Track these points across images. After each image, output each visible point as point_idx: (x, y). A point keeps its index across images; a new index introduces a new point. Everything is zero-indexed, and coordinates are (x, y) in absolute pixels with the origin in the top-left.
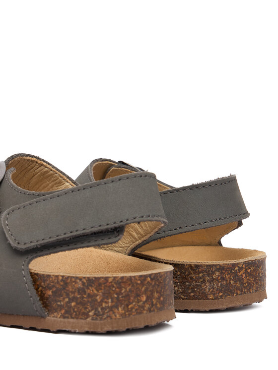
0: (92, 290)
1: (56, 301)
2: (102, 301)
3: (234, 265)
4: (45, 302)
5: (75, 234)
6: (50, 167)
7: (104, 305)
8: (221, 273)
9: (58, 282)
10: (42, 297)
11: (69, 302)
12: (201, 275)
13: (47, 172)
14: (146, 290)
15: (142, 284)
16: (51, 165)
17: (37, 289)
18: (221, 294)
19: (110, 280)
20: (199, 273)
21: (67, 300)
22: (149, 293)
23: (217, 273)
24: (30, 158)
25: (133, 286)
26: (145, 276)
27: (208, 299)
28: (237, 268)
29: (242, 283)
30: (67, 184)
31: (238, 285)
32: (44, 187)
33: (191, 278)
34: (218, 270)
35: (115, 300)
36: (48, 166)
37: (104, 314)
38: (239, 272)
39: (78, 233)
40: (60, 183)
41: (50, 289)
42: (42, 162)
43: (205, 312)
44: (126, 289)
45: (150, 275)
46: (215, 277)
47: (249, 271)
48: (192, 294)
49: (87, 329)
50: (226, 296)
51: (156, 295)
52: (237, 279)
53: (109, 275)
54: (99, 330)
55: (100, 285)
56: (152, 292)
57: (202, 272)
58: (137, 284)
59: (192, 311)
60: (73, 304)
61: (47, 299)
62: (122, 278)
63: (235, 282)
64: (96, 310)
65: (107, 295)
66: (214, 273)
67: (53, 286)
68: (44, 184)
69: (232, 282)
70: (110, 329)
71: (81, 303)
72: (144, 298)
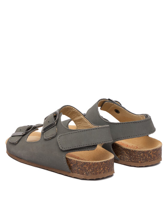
0: (85, 166)
1: (74, 168)
2: (88, 170)
3: (148, 151)
4: (70, 167)
5: (81, 146)
6: (76, 110)
7: (89, 171)
8: (144, 154)
9: (74, 162)
10: (69, 166)
11: (78, 169)
12: (136, 154)
13: (74, 111)
14: (103, 166)
15: (101, 165)
16: (76, 109)
17: (68, 163)
18: (143, 161)
19: (91, 163)
20: (136, 153)
21: (77, 168)
22: (104, 167)
23: (142, 154)
24: (68, 107)
25: (98, 165)
26: (103, 162)
27: (139, 163)
28: (149, 152)
29: (151, 157)
30: (82, 116)
31: (150, 158)
32: (74, 116)
33: (133, 155)
34: (142, 153)
35: (92, 170)
36: (75, 109)
37: (88, 174)
38: (150, 153)
39: (82, 146)
40: (79, 116)
41: (72, 164)
42: (73, 108)
43: (137, 167)
44: (96, 166)
45: (104, 162)
46: (141, 155)
47: (154, 153)
48: (133, 160)
49: (83, 178)
50: (145, 162)
51: (106, 168)
52: (149, 156)
53: (90, 162)
54: (87, 179)
55: (88, 164)
56: (105, 167)
57: (137, 153)
58: (100, 165)
59: (133, 166)
60: (79, 170)
61: (71, 167)
62: (95, 163)
63: (149, 157)
64: (86, 172)
65: (90, 168)
66: (141, 154)
67: (73, 163)
68: (74, 115)
69: (147, 157)
70: (91, 179)
71: (81, 170)
72: (102, 169)
